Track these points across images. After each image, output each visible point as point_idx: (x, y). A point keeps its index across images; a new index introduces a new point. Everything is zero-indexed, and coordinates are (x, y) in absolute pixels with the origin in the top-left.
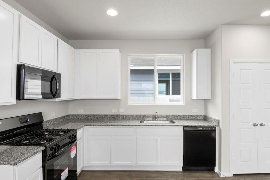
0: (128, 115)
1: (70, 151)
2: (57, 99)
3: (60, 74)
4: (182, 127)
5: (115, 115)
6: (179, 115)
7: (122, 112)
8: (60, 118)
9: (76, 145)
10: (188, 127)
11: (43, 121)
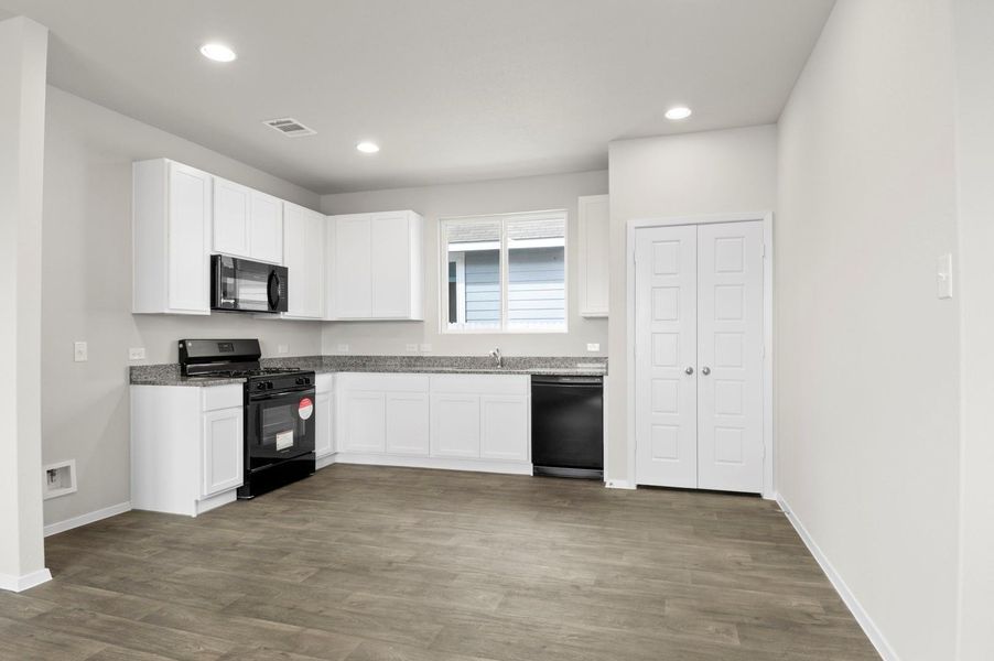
0: (440, 358)
1: (297, 403)
2: (283, 315)
3: (286, 269)
4: (529, 377)
5: (412, 357)
6: (553, 358)
7: (428, 350)
8: (299, 358)
9: (312, 398)
10: (540, 376)
11: (259, 355)
